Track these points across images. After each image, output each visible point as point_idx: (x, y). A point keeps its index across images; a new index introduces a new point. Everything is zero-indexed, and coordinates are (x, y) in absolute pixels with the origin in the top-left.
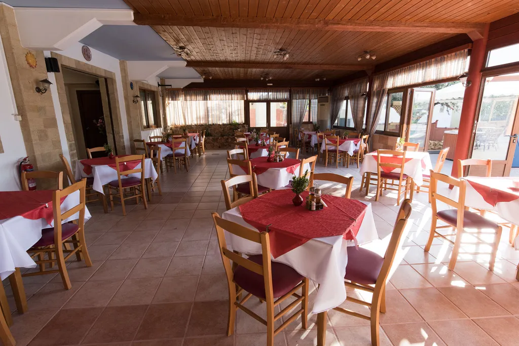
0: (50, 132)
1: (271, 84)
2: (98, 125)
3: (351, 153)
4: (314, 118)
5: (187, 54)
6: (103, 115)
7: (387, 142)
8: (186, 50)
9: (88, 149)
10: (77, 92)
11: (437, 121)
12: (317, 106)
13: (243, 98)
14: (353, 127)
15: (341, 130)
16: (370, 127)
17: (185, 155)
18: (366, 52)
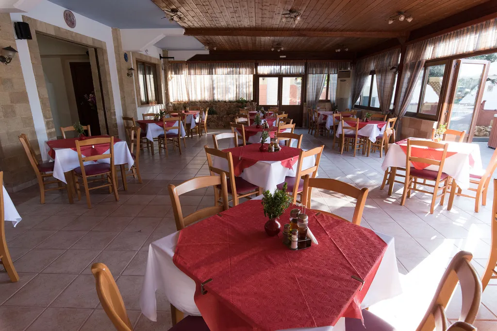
0: (19, 108)
1: (285, 57)
2: (90, 100)
3: (373, 139)
4: (332, 96)
5: (180, 18)
6: (93, 90)
7: (420, 126)
8: (179, 13)
9: (62, 129)
10: (71, 63)
11: (484, 101)
12: (336, 82)
13: (252, 73)
14: (379, 107)
15: (364, 110)
16: (399, 107)
17: (178, 136)
18: (400, 13)
